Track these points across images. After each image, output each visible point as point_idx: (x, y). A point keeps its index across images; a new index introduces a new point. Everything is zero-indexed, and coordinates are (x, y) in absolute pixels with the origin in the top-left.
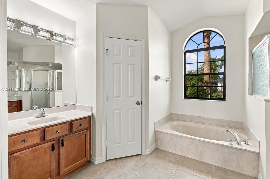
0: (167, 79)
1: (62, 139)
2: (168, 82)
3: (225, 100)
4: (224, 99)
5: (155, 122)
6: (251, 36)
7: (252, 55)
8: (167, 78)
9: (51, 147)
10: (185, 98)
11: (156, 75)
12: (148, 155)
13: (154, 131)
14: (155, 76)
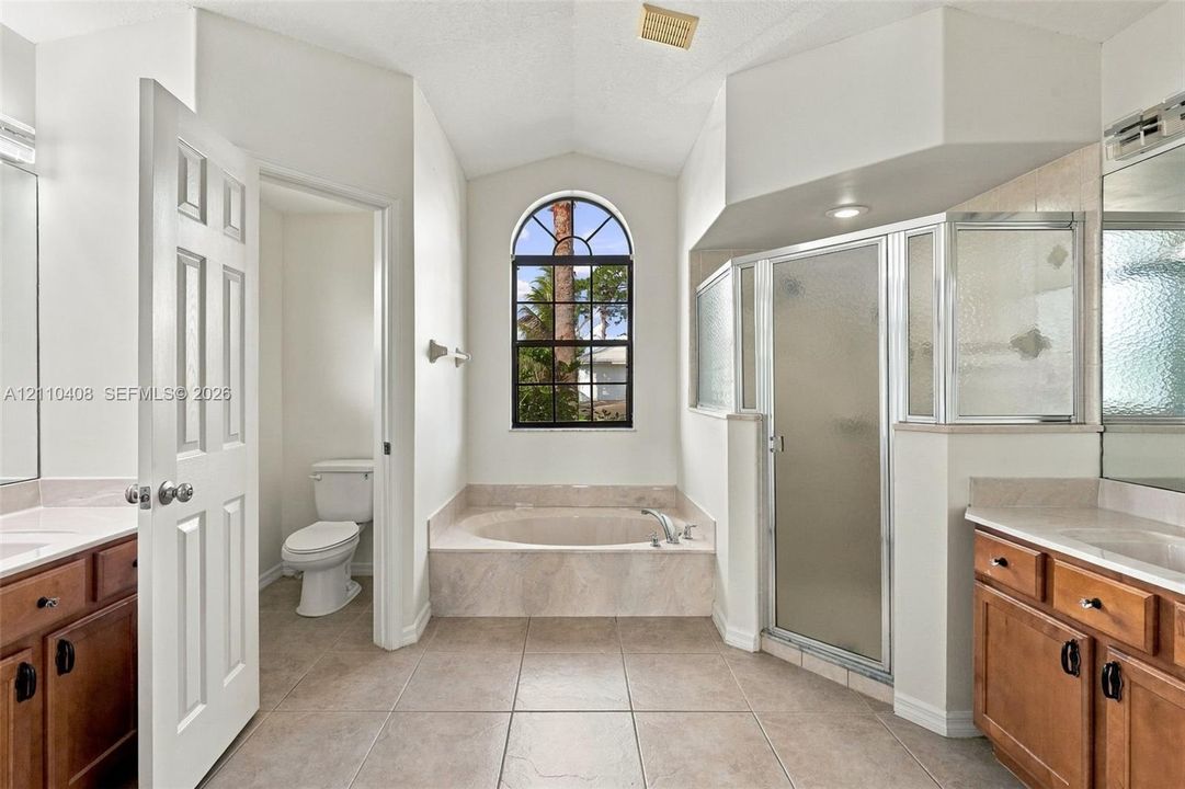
0: (458, 356)
1: (61, 635)
2: (461, 366)
3: (631, 426)
4: (628, 423)
5: (429, 522)
6: (696, 245)
7: (696, 299)
8: (457, 351)
9: (12, 685)
10: (513, 427)
11: (431, 341)
12: (411, 646)
13: (425, 553)
14: (427, 343)
